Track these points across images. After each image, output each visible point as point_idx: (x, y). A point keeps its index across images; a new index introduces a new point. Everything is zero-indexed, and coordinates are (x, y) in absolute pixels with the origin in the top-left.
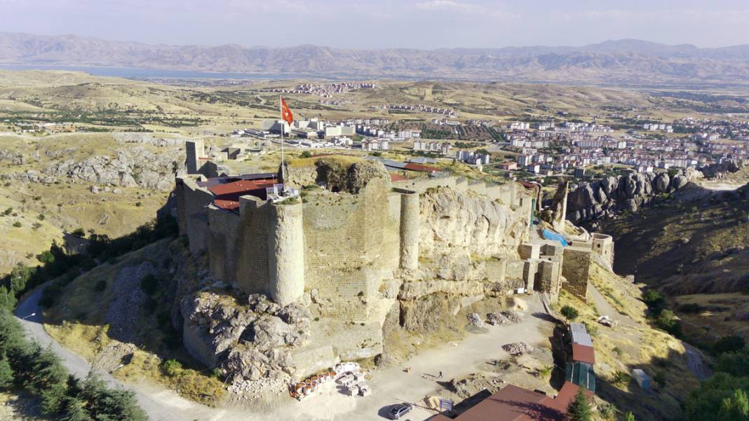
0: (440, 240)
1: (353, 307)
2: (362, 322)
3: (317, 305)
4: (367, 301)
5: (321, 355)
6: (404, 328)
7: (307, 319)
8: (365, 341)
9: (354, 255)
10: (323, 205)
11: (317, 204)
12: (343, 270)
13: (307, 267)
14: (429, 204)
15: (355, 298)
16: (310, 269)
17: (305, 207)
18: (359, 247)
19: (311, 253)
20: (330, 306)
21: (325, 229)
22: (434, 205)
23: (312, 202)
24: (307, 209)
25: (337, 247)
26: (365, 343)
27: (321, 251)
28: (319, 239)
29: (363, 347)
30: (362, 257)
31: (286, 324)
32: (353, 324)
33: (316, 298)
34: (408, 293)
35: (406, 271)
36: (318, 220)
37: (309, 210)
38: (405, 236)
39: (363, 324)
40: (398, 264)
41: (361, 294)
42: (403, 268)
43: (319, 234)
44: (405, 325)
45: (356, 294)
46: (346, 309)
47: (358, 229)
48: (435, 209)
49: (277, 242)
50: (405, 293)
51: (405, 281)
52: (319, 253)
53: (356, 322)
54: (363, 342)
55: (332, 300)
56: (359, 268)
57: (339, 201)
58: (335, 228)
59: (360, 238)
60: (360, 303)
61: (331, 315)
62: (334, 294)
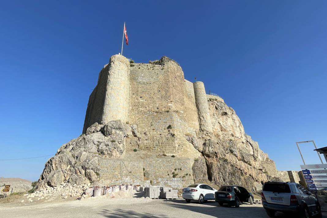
0: (225, 130)
1: (164, 139)
2: (172, 155)
3: (136, 139)
4: (175, 133)
5: (130, 170)
6: (213, 181)
7: (121, 133)
8: (175, 170)
9: (164, 103)
10: (143, 69)
11: (139, 68)
12: (157, 112)
13: (131, 108)
14: (212, 106)
15: (165, 131)
16: (132, 110)
17: (132, 69)
18: (166, 98)
19: (134, 98)
20: (146, 140)
21: (144, 83)
22: (216, 106)
23: (136, 67)
24: (133, 70)
25: (152, 95)
26: (176, 173)
27: (141, 97)
28: (140, 89)
29: (174, 177)
30: (170, 105)
31: (103, 136)
32: (165, 155)
33: (136, 132)
34: (210, 148)
35: (205, 132)
36: (139, 77)
37: (134, 71)
38: (200, 107)
39: (173, 156)
40: (198, 128)
41: (170, 127)
42: (203, 131)
43: (140, 86)
44: (213, 179)
45: (166, 128)
46: (159, 142)
47: (166, 85)
48: (216, 108)
49: (109, 77)
50: (207, 148)
51: (206, 140)
52: (140, 99)
53: (167, 154)
54: (173, 171)
55: (148, 133)
56: (168, 112)
57: (153, 67)
58: (151, 83)
59: (167, 91)
60: (169, 136)
61: (147, 148)
62: (149, 128)
